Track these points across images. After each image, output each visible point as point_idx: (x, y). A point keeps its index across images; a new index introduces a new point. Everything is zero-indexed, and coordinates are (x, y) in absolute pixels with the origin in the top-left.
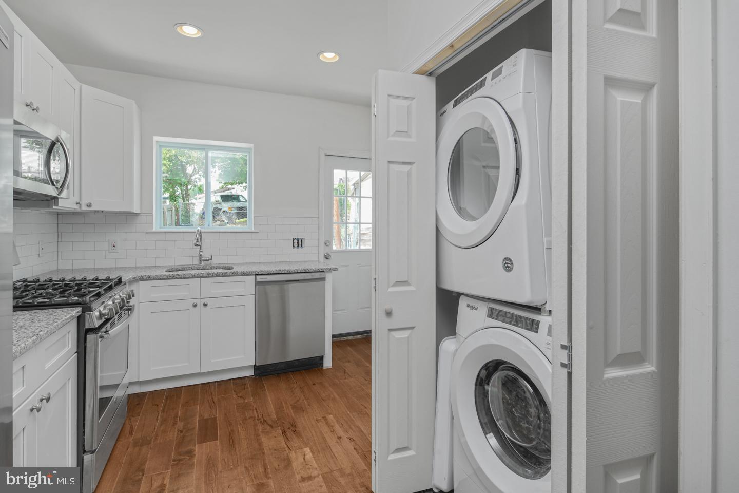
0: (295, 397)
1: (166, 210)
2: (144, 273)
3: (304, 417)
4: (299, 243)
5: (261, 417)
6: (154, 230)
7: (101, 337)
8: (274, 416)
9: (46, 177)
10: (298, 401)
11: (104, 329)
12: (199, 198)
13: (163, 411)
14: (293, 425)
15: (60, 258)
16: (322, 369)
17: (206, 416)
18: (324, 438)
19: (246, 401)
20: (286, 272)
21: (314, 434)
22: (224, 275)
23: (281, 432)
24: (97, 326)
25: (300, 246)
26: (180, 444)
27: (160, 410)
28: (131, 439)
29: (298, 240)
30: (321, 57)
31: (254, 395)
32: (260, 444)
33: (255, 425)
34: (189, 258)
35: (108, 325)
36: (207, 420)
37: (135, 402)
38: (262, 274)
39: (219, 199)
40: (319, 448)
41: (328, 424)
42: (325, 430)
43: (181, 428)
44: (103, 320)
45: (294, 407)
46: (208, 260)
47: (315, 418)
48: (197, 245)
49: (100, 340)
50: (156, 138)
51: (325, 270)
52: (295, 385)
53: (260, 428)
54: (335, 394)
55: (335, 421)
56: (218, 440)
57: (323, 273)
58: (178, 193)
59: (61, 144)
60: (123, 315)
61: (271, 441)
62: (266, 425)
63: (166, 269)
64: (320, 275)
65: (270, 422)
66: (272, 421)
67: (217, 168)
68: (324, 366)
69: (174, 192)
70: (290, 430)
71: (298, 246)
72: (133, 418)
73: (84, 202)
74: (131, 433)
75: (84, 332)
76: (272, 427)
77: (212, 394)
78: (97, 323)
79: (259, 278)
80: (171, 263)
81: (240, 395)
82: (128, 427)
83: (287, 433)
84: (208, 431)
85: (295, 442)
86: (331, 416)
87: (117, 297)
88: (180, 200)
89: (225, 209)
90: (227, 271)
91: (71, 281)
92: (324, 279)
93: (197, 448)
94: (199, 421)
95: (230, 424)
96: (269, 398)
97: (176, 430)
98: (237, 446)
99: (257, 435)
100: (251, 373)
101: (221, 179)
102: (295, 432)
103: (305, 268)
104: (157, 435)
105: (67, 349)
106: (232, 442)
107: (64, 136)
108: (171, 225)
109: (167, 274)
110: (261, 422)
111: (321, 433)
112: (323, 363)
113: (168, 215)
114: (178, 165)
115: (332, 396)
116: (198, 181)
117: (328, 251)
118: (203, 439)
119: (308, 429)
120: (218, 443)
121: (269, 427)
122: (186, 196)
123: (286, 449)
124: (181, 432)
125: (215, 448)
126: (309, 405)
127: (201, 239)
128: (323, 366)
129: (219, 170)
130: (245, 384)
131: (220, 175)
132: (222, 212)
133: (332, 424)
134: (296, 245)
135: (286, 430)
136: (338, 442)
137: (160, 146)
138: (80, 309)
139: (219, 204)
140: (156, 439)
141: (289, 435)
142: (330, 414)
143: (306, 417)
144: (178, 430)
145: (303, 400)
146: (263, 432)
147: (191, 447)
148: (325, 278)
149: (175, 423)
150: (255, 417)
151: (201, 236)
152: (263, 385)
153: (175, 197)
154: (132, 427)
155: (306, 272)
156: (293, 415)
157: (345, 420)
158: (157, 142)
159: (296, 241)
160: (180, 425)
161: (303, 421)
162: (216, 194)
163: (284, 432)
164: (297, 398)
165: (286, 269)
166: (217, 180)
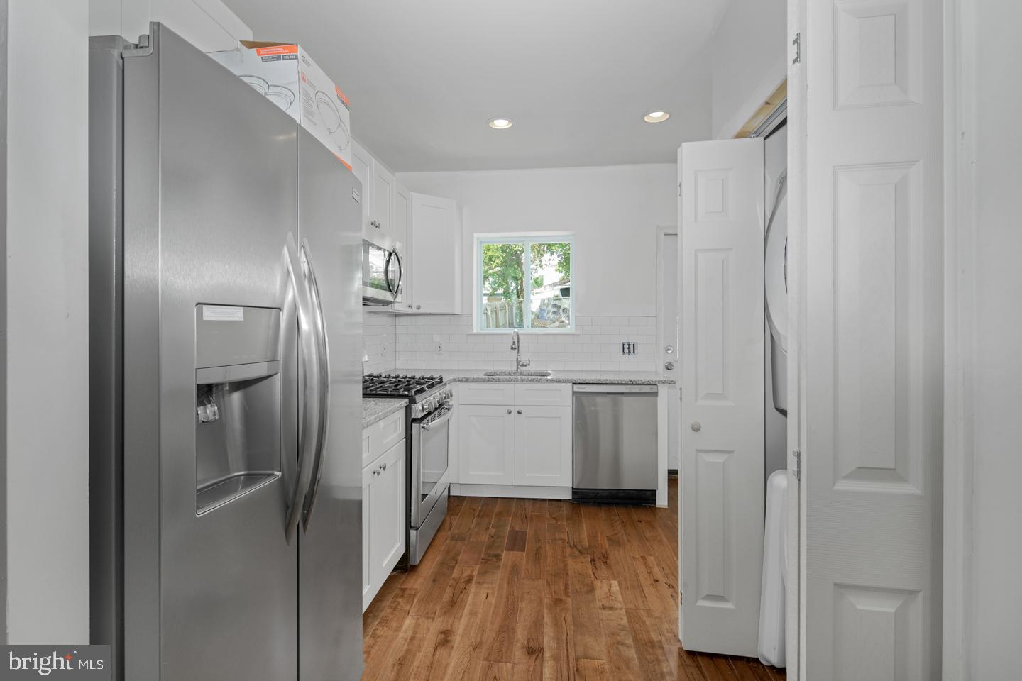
0: (614, 530)
1: (498, 309)
2: (462, 376)
3: (619, 551)
4: (630, 349)
5: (571, 540)
6: (475, 331)
7: (423, 428)
8: (586, 543)
9: (384, 284)
10: (616, 534)
11: (425, 421)
12: (536, 293)
13: (478, 516)
14: (605, 557)
15: (397, 358)
16: (655, 507)
17: (517, 528)
18: (637, 576)
19: (559, 523)
20: (608, 382)
21: (626, 568)
22: (539, 381)
23: (590, 560)
24: (420, 417)
25: (632, 352)
26: (490, 546)
27: (476, 514)
28: (449, 533)
29: (629, 345)
30: (646, 119)
31: (567, 520)
32: (566, 565)
33: (564, 547)
34: (507, 363)
35: (429, 418)
36: (517, 532)
37: (455, 503)
38: (580, 384)
39: (558, 293)
40: (629, 584)
41: (645, 564)
42: (641, 569)
43: (492, 534)
44: (425, 413)
45: (609, 539)
46: (526, 366)
47: (632, 555)
48: (512, 348)
49: (422, 430)
50: (476, 235)
51: (657, 383)
52: (617, 518)
53: (568, 551)
54: (663, 536)
55: (655, 563)
56: (524, 551)
57: (655, 387)
58: (512, 288)
59: (396, 253)
60: (443, 413)
61: (578, 565)
62: (575, 549)
63: (483, 373)
64: (651, 388)
65: (580, 548)
66: (583, 548)
67: (555, 254)
68: (657, 504)
69: (508, 288)
70: (601, 560)
71: (630, 352)
72: (452, 517)
73: (415, 305)
74: (450, 529)
75: (410, 421)
76: (581, 553)
77: (525, 509)
78: (420, 415)
79: (577, 388)
80: (490, 368)
81: (553, 516)
82: (447, 524)
83: (597, 562)
84: (517, 542)
85: (603, 572)
86: (652, 558)
87: (438, 394)
88: (514, 297)
89: (566, 306)
90: (540, 377)
91: (403, 378)
92: (655, 394)
93: (504, 554)
94: (510, 531)
95: (539, 541)
96: (584, 525)
97: (488, 536)
98: (542, 561)
99: (564, 557)
100: (568, 496)
101: (561, 268)
102: (605, 563)
103: (631, 379)
104: (470, 535)
105: (398, 433)
106: (538, 557)
107: (398, 246)
108: (504, 326)
109: (484, 377)
110: (570, 546)
111: (635, 571)
112: (655, 500)
113: (501, 315)
114: (512, 255)
115: (659, 538)
116: (534, 271)
117: (669, 359)
118: (511, 548)
119: (620, 564)
120: (524, 554)
121: (577, 552)
122: (520, 292)
123: (592, 576)
124: (492, 537)
125: (522, 558)
126: (629, 541)
127: (518, 341)
128: (655, 504)
129: (558, 257)
130: (561, 507)
131: (560, 263)
132: (561, 310)
133: (651, 565)
134: (626, 350)
135: (596, 559)
136: (653, 585)
137: (481, 242)
138: (407, 400)
139: (559, 299)
140: (469, 538)
141: (598, 564)
142: (651, 555)
143: (621, 552)
144: (490, 535)
145: (622, 535)
146: (570, 555)
147: (499, 552)
148: (657, 393)
149: (487, 529)
150: (565, 540)
151: (518, 338)
152: (580, 511)
153: (509, 293)
154: (451, 523)
155: (632, 384)
156: (607, 546)
157: (668, 566)
158: (478, 238)
159: (626, 346)
160: (492, 531)
161: (616, 555)
162: (555, 288)
163: (593, 561)
164: (616, 532)
165: (608, 379)
166: (556, 270)
